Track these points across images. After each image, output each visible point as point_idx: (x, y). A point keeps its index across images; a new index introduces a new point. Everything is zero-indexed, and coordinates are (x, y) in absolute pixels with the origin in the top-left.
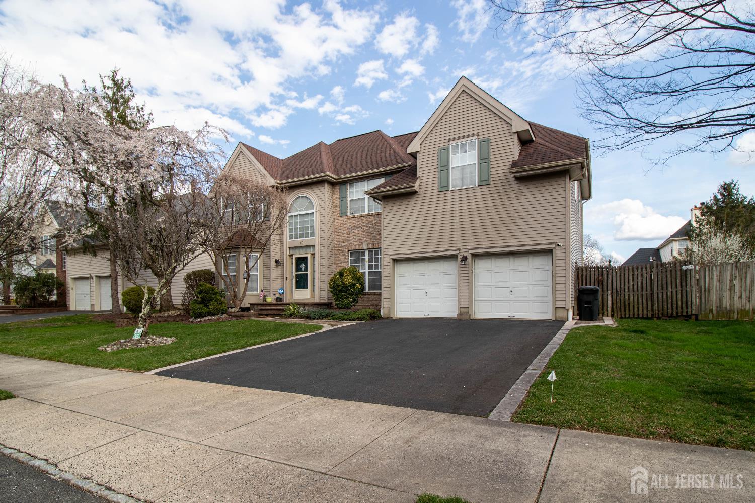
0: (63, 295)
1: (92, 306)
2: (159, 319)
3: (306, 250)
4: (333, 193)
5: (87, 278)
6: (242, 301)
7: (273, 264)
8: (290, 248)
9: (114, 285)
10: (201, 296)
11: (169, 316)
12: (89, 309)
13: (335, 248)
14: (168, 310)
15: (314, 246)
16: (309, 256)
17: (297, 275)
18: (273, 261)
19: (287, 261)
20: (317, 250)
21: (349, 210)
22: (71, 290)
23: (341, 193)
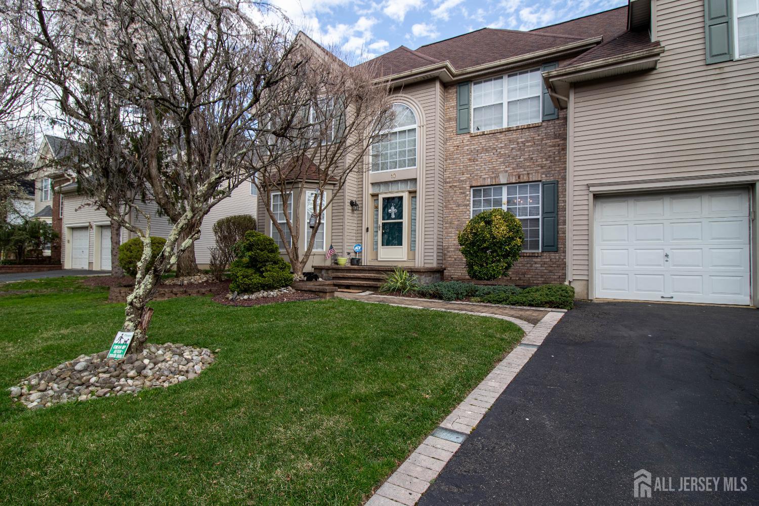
0: (58, 250)
1: (90, 264)
2: (175, 290)
3: (401, 187)
4: (445, 99)
5: (85, 228)
6: (305, 263)
7: (348, 207)
8: (372, 184)
9: (114, 237)
10: (250, 253)
11: (191, 285)
12: (86, 267)
13: (446, 183)
14: (189, 274)
15: (416, 179)
16: (406, 196)
17: (384, 224)
18: (348, 204)
19: (367, 204)
20: (420, 187)
21: (472, 125)
22: (66, 243)
23: (459, 99)
